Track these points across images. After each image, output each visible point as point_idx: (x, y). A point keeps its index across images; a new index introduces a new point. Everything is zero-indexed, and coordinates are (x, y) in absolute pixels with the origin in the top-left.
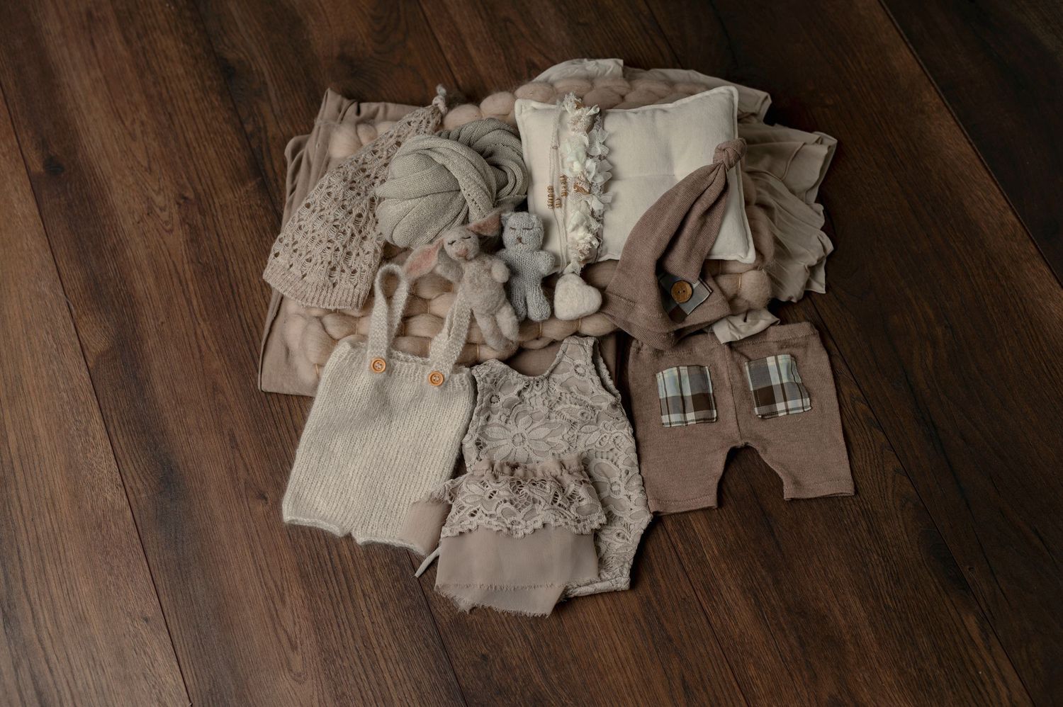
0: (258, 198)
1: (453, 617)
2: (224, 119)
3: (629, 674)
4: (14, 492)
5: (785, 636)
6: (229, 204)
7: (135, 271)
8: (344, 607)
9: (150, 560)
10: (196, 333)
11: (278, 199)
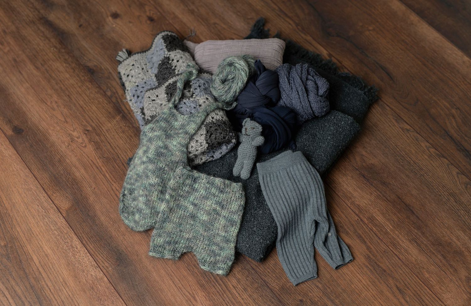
0: (123, 123)
1: (280, 287)
2: (95, 92)
3: (372, 291)
4: (43, 283)
5: (436, 256)
6: (111, 129)
7: (73, 168)
8: (227, 296)
9: (123, 298)
10: (112, 189)
11: (133, 121)
